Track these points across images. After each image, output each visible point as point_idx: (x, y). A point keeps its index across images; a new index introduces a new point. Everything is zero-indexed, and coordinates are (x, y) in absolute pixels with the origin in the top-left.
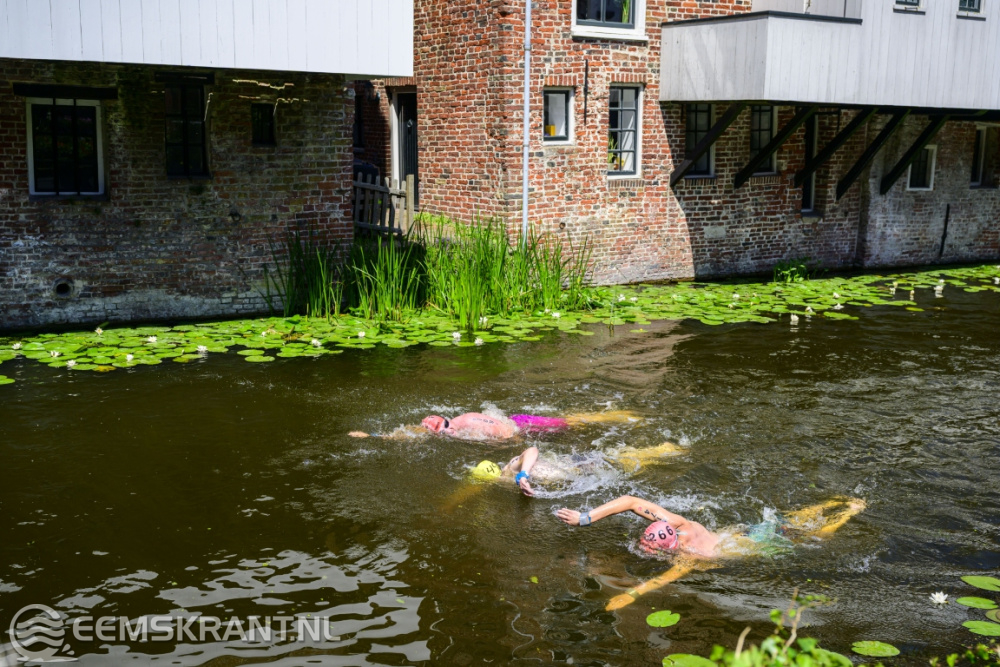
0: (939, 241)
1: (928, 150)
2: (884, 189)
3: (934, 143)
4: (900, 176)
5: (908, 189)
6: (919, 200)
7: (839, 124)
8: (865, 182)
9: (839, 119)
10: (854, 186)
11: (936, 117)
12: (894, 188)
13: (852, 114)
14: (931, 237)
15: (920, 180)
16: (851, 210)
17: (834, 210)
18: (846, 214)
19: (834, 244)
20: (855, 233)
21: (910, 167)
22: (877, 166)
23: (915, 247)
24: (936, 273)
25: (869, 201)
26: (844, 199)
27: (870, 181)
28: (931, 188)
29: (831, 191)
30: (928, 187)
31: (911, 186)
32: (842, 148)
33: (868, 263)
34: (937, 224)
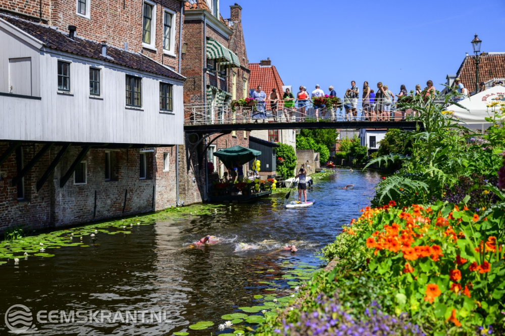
0: (93, 210)
1: (82, 163)
2: (62, 184)
3: (85, 160)
4: (69, 177)
5: (75, 184)
6: (81, 189)
7: (34, 151)
8: (51, 182)
9: (34, 148)
10: (46, 184)
11: (85, 147)
12: (67, 184)
13: (41, 146)
14: (89, 208)
15: (80, 179)
16: (45, 197)
17: (36, 197)
18: (43, 199)
19: (38, 216)
20: (49, 209)
21: (74, 172)
22: (57, 173)
23: (81, 213)
24: (93, 226)
25: (55, 191)
26: (41, 191)
27: (54, 180)
28: (86, 183)
29: (33, 187)
30: (85, 182)
31: (76, 182)
32: (37, 164)
33: (57, 224)
34: (91, 201)
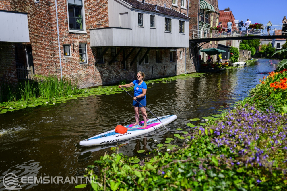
0: (151, 74)
1: (147, 56)
2: (140, 64)
3: (149, 54)
4: (143, 61)
5: (144, 64)
6: (147, 66)
7: (129, 51)
8: (136, 63)
9: (129, 50)
10: (134, 64)
11: (149, 49)
12: (142, 64)
13: (132, 49)
14: (150, 73)
15: (147, 62)
16: (134, 69)
17: (130, 69)
18: (133, 70)
19: (131, 76)
20: (135, 73)
21: (144, 59)
22: (138, 59)
23: (147, 75)
24: (152, 81)
25: (137, 67)
26: (132, 66)
27: (137, 62)
28: (149, 63)
29: (129, 65)
30: (148, 63)
31: (145, 63)
32: (131, 56)
34: (151, 71)
